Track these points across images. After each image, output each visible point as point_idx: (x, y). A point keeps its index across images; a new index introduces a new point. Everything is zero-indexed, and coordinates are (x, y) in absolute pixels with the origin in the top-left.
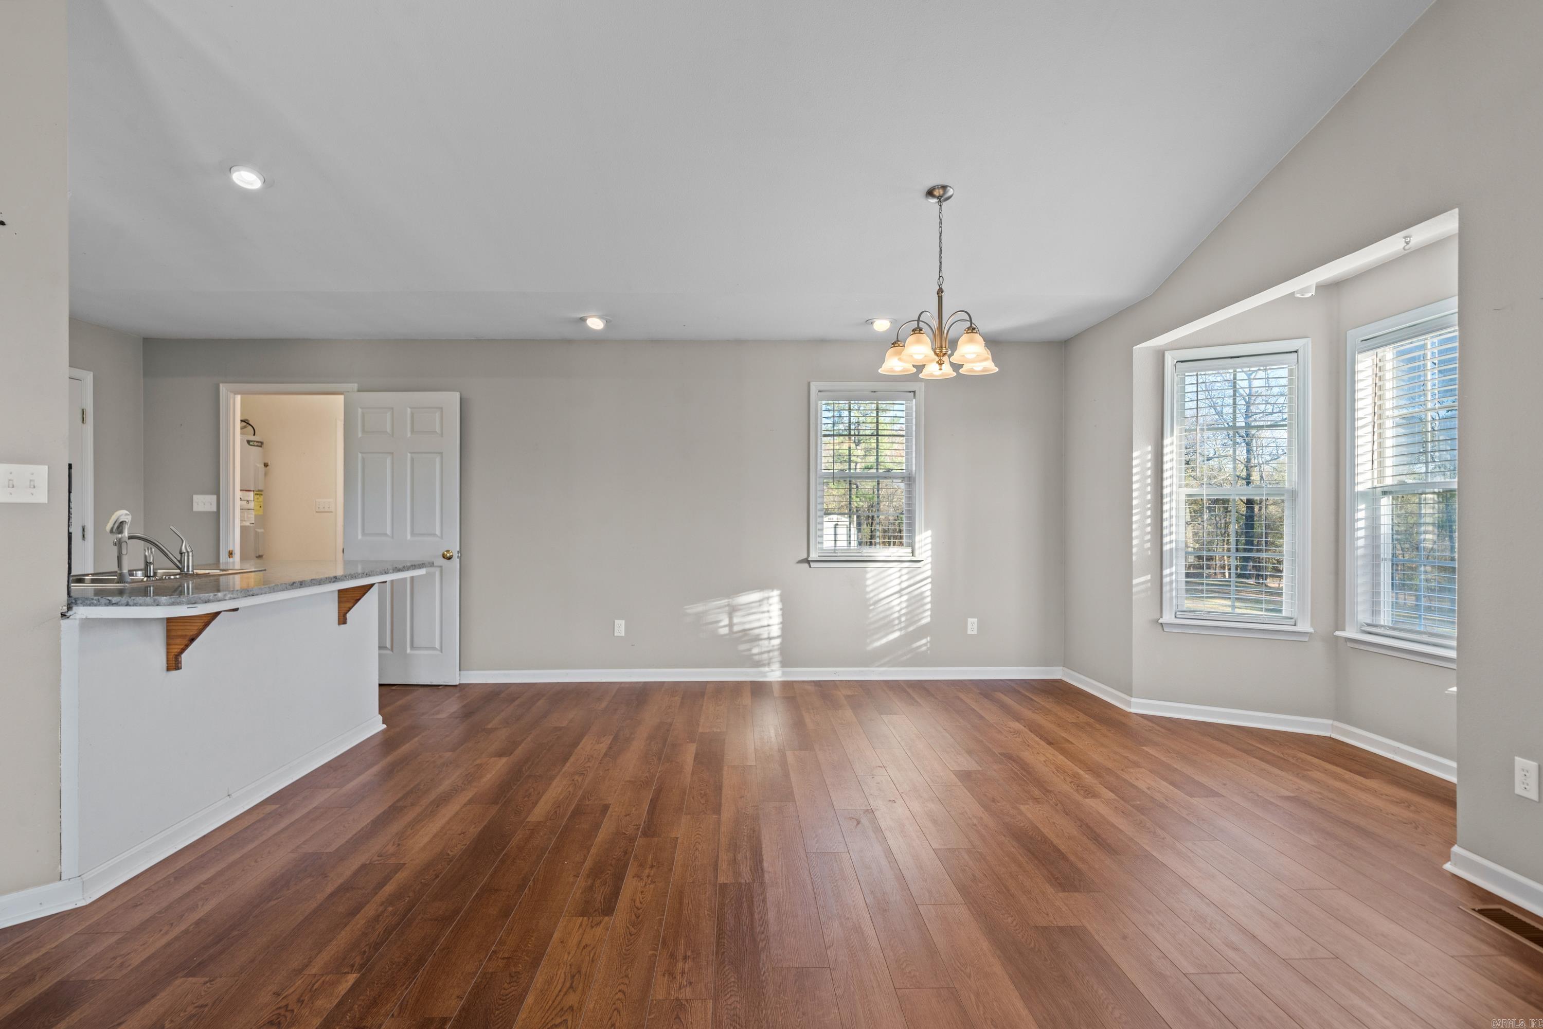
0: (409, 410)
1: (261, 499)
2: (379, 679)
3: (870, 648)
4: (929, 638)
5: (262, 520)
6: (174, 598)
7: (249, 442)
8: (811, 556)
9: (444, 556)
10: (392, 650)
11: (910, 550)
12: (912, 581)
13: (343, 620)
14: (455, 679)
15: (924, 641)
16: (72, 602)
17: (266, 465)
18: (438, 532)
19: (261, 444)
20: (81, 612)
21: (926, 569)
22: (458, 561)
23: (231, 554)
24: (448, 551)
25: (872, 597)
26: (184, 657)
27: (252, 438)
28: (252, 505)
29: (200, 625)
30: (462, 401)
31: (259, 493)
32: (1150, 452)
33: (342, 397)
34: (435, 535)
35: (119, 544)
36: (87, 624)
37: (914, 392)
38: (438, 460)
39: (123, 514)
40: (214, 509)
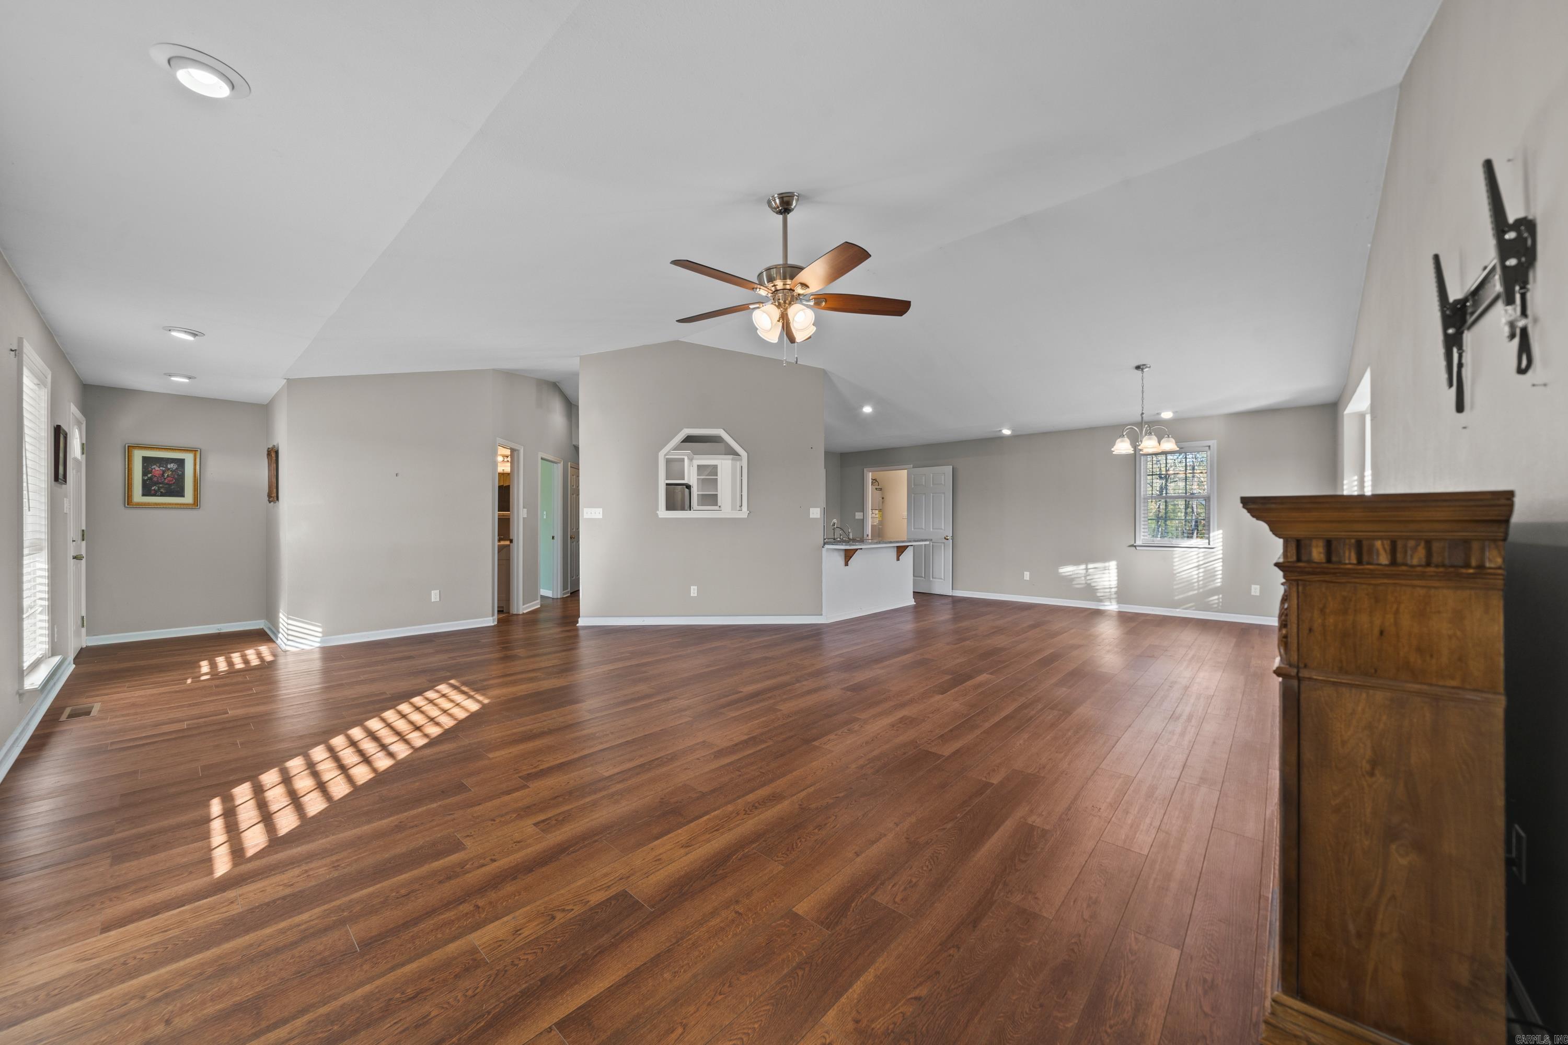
0: (932, 475)
1: (881, 513)
2: (914, 589)
3: (1176, 598)
4: (1221, 596)
5: (882, 522)
6: (846, 544)
7: (876, 489)
8: (1137, 542)
9: (945, 538)
10: (925, 578)
11: (1207, 541)
12: (1206, 561)
13: (898, 559)
14: (950, 592)
15: (1216, 597)
16: (825, 544)
17: (883, 498)
18: (943, 528)
19: (881, 489)
20: (827, 546)
21: (1219, 553)
22: (951, 541)
23: (868, 535)
24: (947, 536)
25: (1178, 569)
26: (849, 562)
27: (878, 487)
28: (877, 516)
29: (853, 552)
30: (953, 468)
31: (880, 510)
32: (1357, 480)
33: (906, 471)
34: (942, 529)
35: (834, 529)
36: (828, 549)
37: (1209, 446)
38: (943, 496)
39: (835, 521)
40: (862, 518)
